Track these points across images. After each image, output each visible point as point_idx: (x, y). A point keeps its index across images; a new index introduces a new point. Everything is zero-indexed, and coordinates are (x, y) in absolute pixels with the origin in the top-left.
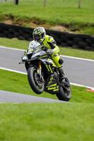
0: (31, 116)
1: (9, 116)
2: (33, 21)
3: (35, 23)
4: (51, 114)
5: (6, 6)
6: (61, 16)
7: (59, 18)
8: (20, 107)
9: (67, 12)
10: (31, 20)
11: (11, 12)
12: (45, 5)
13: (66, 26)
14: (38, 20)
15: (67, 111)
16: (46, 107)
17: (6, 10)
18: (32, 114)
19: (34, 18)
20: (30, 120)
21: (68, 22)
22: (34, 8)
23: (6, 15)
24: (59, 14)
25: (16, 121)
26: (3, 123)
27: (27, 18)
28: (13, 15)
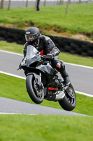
0: (47, 129)
1: (24, 128)
2: (54, 28)
3: (55, 30)
4: (68, 128)
5: (27, 12)
6: (83, 24)
7: (80, 26)
8: (35, 118)
9: (89, 21)
10: (51, 27)
11: (32, 19)
12: (66, 13)
13: (88, 35)
14: (59, 27)
15: (84, 125)
16: (63, 120)
17: (26, 16)
18: (47, 127)
19: (55, 26)
20: (46, 133)
21: (90, 31)
22: (55, 15)
23: (26, 22)
24: (81, 22)
25: (31, 133)
26: (18, 136)
27: (47, 25)
28: (34, 21)
